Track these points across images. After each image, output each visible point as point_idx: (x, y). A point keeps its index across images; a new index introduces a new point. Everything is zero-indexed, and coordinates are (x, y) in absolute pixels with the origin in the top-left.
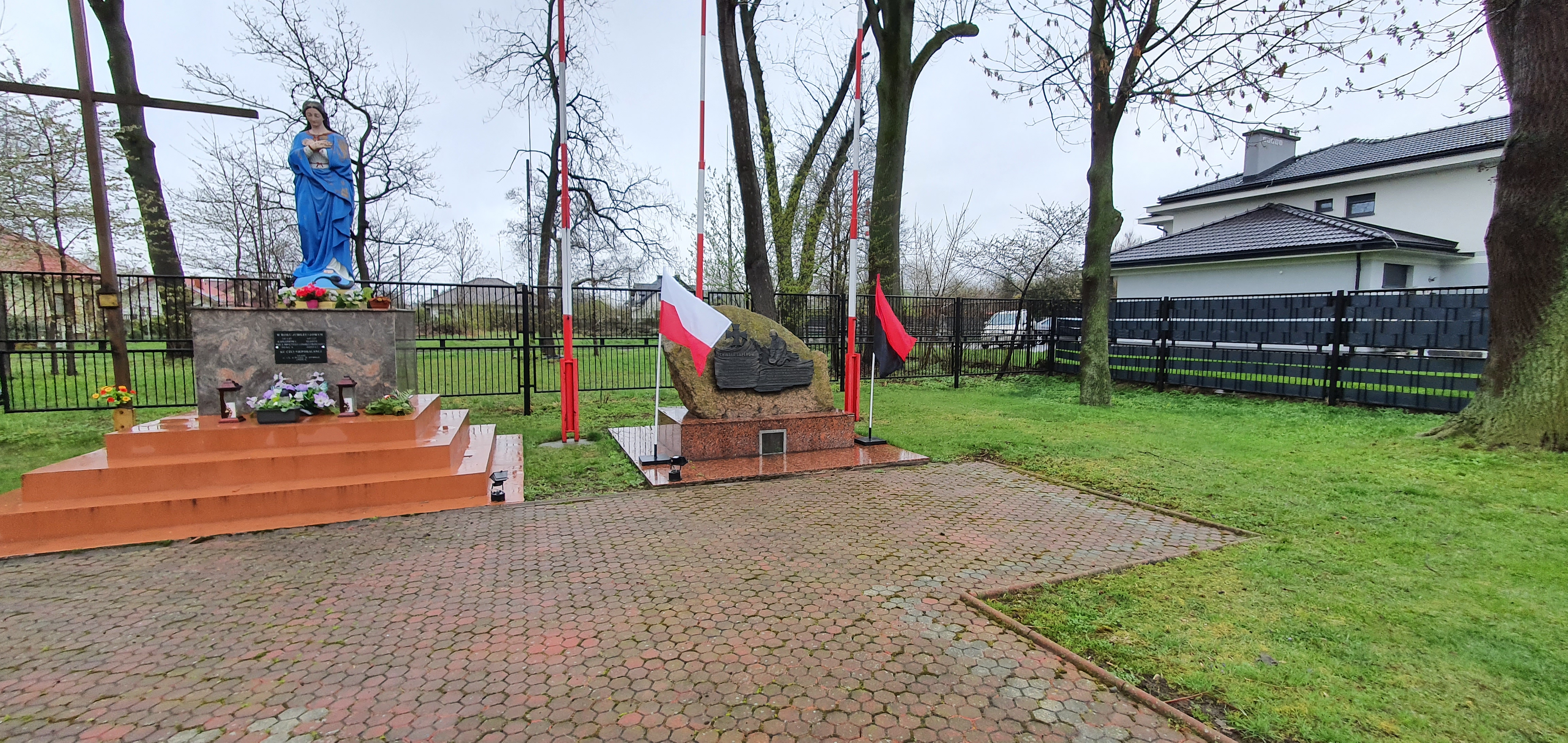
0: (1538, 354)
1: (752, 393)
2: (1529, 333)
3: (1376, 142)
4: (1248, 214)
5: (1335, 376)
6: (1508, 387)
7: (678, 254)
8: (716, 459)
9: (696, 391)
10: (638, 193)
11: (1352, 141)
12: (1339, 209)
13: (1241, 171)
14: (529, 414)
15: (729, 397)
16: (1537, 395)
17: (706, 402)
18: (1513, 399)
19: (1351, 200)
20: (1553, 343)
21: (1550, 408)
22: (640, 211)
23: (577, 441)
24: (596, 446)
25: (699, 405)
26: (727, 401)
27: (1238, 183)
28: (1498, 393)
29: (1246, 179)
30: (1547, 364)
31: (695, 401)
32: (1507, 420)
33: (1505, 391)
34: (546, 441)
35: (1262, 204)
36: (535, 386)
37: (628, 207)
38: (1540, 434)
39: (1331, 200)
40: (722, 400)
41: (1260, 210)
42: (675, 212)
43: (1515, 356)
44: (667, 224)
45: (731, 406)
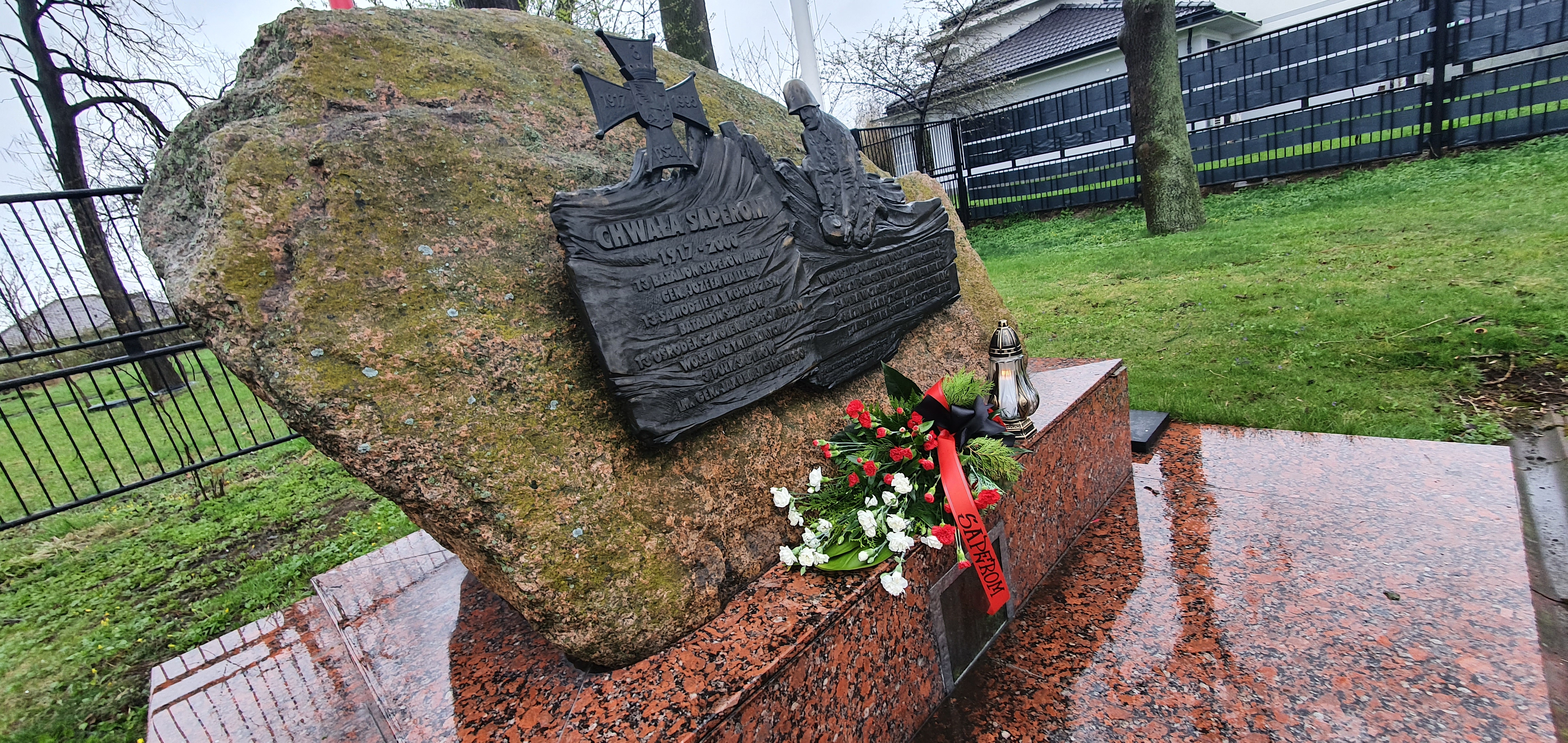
4: (1042, 19)
5: (1437, 114)
17: (600, 558)
35: (1054, 7)
41: (1052, 13)
45: (737, 510)
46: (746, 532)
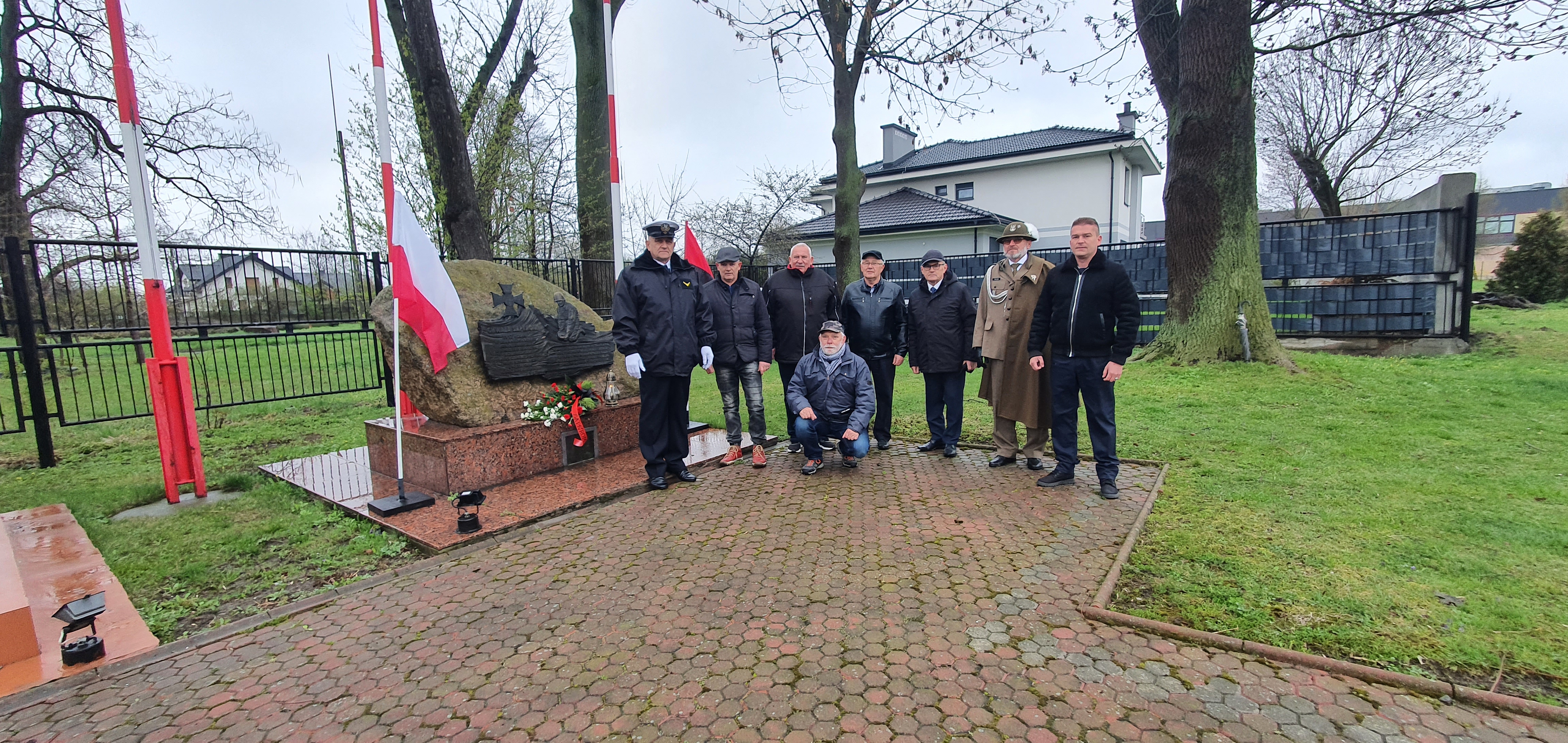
0: (1211, 288)
1: (538, 383)
2: (1204, 271)
3: (966, 143)
4: (891, 195)
6: (1191, 316)
7: (276, 217)
8: (504, 483)
9: (455, 387)
10: (192, 128)
11: (950, 141)
12: (951, 196)
13: (880, 158)
14: (53, 465)
15: (507, 392)
16: (1212, 319)
17: (474, 402)
18: (1197, 324)
19: (959, 187)
20: (1219, 278)
21: (1221, 329)
22: (199, 153)
23: (201, 496)
24: (250, 499)
25: (462, 408)
26: (505, 396)
27: (880, 168)
28: (1184, 319)
29: (885, 166)
30: (1218, 296)
31: (456, 402)
32: (1195, 341)
33: (1190, 318)
34: (125, 508)
35: (900, 188)
36: (60, 414)
37: (175, 146)
38: (1216, 349)
39: (945, 187)
40: (498, 397)
41: (898, 192)
42: (263, 158)
43: (1195, 290)
44: (252, 173)
45: (512, 404)
46: (513, 410)
